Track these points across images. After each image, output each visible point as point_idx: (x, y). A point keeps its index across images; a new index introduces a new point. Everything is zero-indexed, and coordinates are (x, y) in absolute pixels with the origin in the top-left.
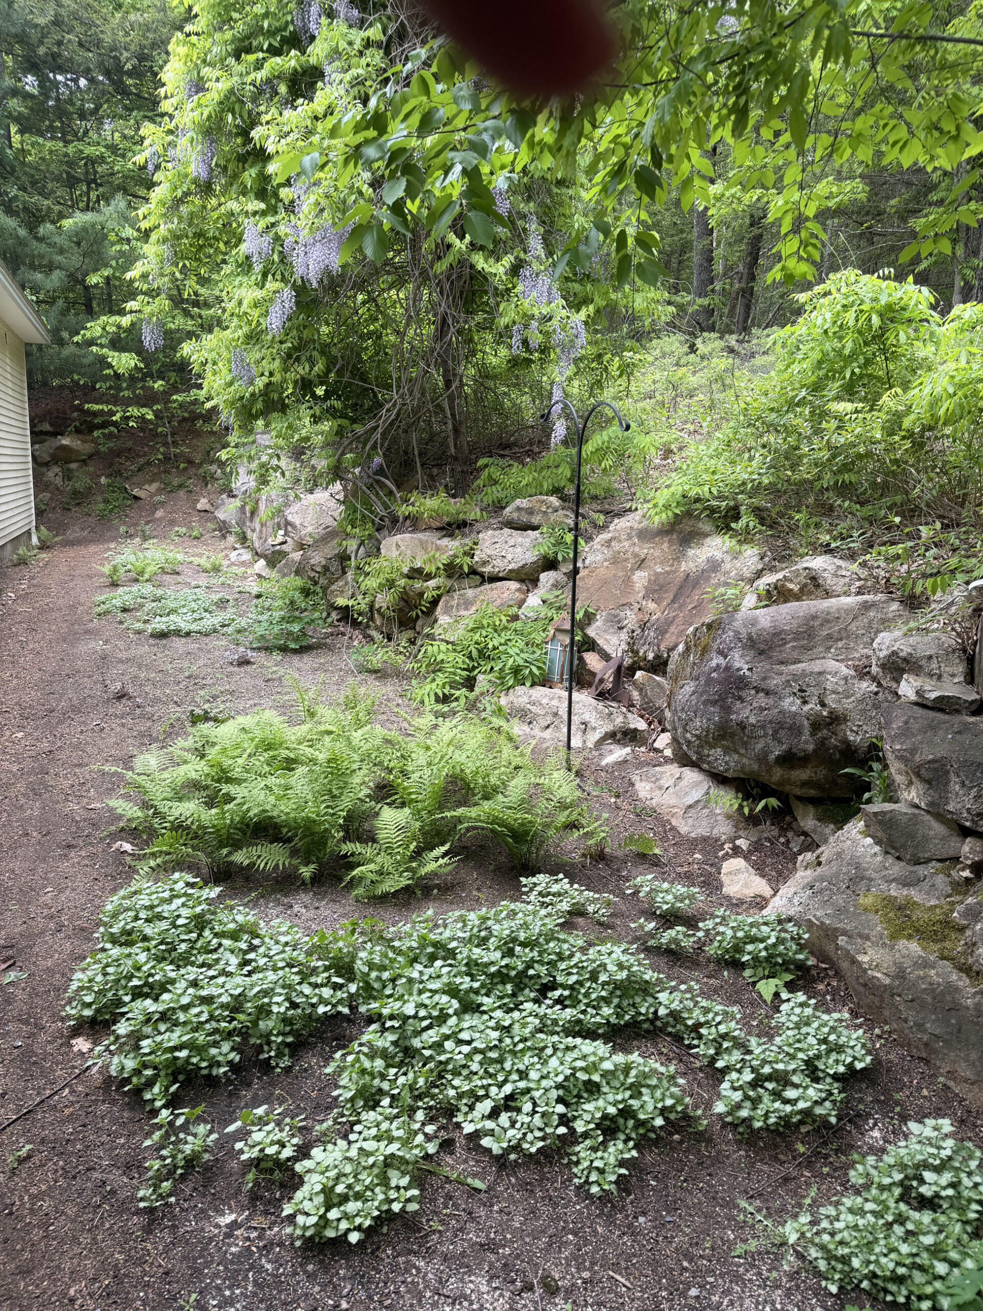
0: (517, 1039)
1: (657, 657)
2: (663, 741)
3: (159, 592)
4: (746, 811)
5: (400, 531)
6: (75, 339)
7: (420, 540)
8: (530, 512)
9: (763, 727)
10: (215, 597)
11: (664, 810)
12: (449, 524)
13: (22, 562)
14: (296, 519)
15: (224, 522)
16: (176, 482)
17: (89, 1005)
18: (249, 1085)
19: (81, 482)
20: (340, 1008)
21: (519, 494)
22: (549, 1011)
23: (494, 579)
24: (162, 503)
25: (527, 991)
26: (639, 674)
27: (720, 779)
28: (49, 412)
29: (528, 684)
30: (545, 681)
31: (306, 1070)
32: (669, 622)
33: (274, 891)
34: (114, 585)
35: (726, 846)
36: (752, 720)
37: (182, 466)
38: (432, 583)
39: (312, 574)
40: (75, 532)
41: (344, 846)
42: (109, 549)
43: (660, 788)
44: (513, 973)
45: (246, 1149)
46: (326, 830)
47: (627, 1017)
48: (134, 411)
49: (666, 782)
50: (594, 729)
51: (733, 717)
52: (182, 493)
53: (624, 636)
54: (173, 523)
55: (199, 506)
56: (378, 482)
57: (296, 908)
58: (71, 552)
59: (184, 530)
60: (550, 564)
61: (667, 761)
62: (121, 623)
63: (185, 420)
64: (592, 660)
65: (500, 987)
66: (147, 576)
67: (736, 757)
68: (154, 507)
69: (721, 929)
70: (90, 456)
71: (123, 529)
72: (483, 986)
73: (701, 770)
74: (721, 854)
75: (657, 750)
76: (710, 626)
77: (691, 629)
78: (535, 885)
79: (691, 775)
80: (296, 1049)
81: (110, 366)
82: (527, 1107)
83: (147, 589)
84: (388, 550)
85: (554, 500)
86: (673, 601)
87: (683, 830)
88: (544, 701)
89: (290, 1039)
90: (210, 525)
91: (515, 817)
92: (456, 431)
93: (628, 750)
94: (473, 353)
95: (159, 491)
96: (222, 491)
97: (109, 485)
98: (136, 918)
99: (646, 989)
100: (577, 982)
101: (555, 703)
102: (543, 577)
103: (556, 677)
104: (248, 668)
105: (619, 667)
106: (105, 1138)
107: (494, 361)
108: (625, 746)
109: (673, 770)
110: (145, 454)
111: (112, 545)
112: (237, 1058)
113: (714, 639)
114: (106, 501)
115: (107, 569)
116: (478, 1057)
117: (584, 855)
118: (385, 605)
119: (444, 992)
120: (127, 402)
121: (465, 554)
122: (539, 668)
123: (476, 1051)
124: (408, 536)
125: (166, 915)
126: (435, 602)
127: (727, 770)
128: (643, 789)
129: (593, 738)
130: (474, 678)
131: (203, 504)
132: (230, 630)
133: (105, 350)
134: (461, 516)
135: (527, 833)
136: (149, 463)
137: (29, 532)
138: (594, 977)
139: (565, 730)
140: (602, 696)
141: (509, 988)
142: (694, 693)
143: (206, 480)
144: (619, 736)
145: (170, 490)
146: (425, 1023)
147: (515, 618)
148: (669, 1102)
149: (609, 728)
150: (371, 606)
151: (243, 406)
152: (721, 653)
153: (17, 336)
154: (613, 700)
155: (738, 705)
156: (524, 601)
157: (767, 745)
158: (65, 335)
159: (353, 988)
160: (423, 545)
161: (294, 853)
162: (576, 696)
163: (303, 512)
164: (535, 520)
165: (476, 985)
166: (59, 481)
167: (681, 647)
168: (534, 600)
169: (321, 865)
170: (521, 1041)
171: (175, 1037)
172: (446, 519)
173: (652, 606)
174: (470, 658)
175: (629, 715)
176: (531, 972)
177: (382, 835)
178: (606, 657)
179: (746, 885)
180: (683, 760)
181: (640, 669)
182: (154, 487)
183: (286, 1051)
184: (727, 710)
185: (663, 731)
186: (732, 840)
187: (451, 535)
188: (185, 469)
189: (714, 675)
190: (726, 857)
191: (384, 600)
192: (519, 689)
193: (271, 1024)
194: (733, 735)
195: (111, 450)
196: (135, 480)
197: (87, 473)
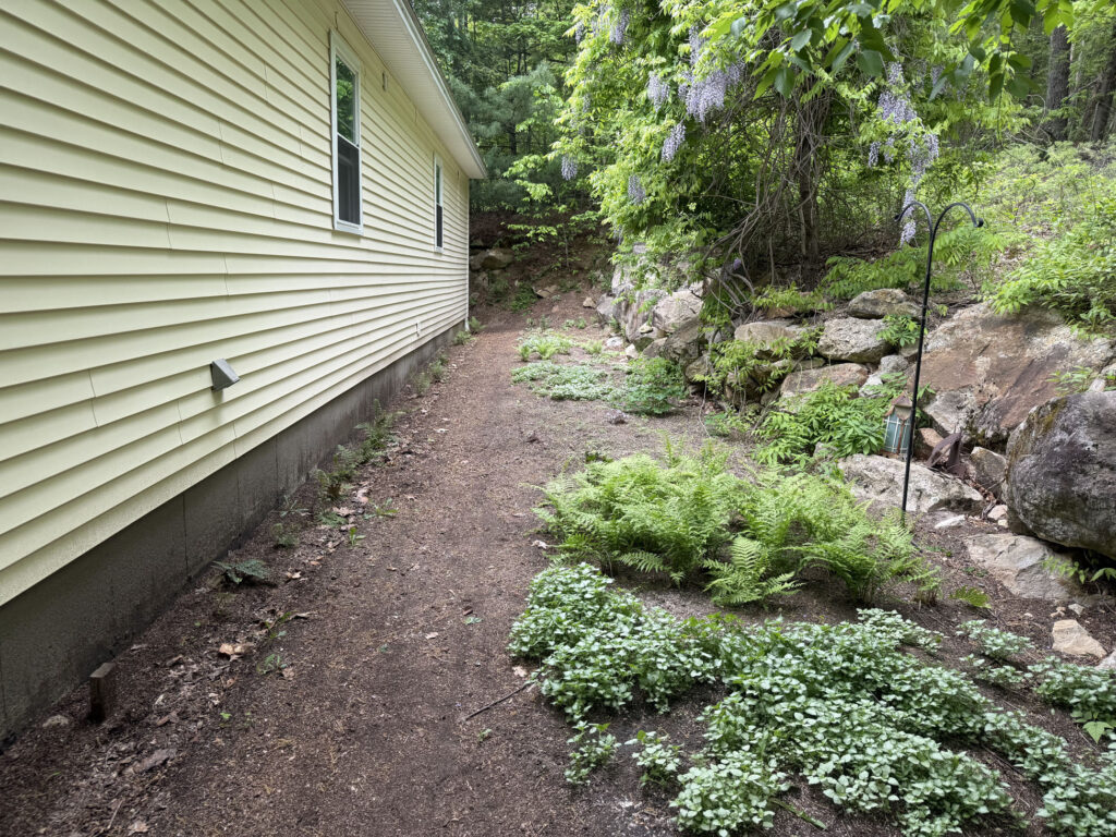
0: (855, 723)
1: (996, 435)
2: (998, 512)
3: (557, 367)
4: (1082, 578)
5: (752, 320)
6: (505, 175)
7: (770, 327)
8: (875, 302)
9: (1106, 500)
10: (598, 372)
11: (996, 572)
12: (798, 314)
13: (460, 343)
14: (662, 312)
15: (603, 316)
16: (569, 284)
17: (525, 644)
18: (639, 719)
19: (501, 285)
20: (708, 676)
21: (865, 287)
22: (883, 709)
23: (837, 361)
24: (558, 301)
25: (864, 691)
26: (976, 450)
27: (1057, 548)
28: (482, 231)
29: (866, 452)
30: (882, 451)
31: (680, 718)
32: (1011, 404)
33: (649, 589)
34: (525, 361)
35: (1059, 609)
36: (1095, 492)
37: (575, 272)
38: (778, 364)
39: (674, 356)
40: (495, 323)
41: (705, 562)
42: (519, 335)
43: (993, 552)
44: (852, 675)
45: (641, 759)
46: (692, 547)
47: (955, 728)
48: (543, 229)
49: (999, 547)
50: (929, 496)
51: (1075, 489)
52: (573, 293)
53: (963, 415)
54: (565, 316)
55: (585, 304)
56: (735, 278)
57: (668, 603)
58: (493, 337)
59: (573, 322)
60: (892, 349)
61: (1001, 530)
62: (530, 388)
63: (579, 235)
64: (929, 436)
65: (840, 683)
66: (547, 355)
67: (1075, 527)
68: (552, 304)
69: (1051, 673)
70: (509, 265)
71: (529, 320)
72: (826, 679)
73: (1037, 539)
74: (1052, 615)
75: (991, 520)
76: (1054, 405)
77: (1035, 408)
78: (870, 616)
79: (1025, 543)
80: (674, 700)
81: (528, 194)
82: (864, 775)
83: (548, 365)
84: (741, 335)
85: (899, 292)
86: (1016, 385)
87: (1015, 590)
88: (881, 468)
89: (669, 692)
90: (592, 318)
91: (856, 558)
92: (809, 234)
93: (962, 517)
94: (828, 168)
95: (556, 292)
96: (603, 291)
97: (521, 287)
98: (556, 590)
99: (974, 708)
100: (909, 691)
101: (892, 470)
102: (885, 360)
103: (893, 449)
104: (622, 427)
105: (957, 444)
106: (539, 735)
107: (844, 174)
108: (959, 513)
109: (1010, 538)
110: (548, 263)
111: (521, 332)
112: (631, 698)
113: (1059, 417)
114: (518, 299)
115: (520, 349)
116: (822, 730)
117: (915, 600)
118: (735, 382)
119: (794, 677)
120: (538, 223)
121: (811, 339)
122: (877, 439)
123: (820, 725)
124: (760, 323)
125: (576, 590)
126: (780, 380)
127: (1064, 540)
128: (976, 552)
129: (928, 504)
130: (814, 446)
131: (588, 301)
132: (609, 397)
133: (525, 182)
134: (810, 307)
135: (865, 573)
136: (550, 270)
137: (464, 321)
138: (925, 690)
139: (901, 495)
140: (937, 467)
141: (848, 686)
142: (1034, 466)
143: (591, 283)
144: (953, 504)
145: (564, 290)
146: (778, 697)
147: (855, 395)
148: (993, 797)
149: (943, 496)
150: (723, 382)
151: (632, 221)
152: (1065, 429)
153: (465, 174)
154: (949, 472)
155: (1081, 477)
156: (864, 381)
157: (1109, 517)
158: (498, 171)
159: (718, 663)
160: (772, 331)
161: (665, 563)
162: (913, 466)
163: (668, 306)
164: (879, 310)
165: (820, 678)
166: (485, 284)
167: (1022, 426)
168: (874, 380)
169: (687, 573)
170: (859, 725)
171: (588, 673)
172: (795, 309)
173: (993, 388)
174: (811, 427)
175: (965, 487)
176: (868, 677)
177: (736, 558)
178: (943, 433)
179: (1078, 643)
180: (1018, 528)
181: (978, 445)
182: (552, 289)
183: (666, 701)
184: (1069, 482)
185: (998, 503)
186: (1066, 604)
187: (799, 323)
188: (577, 274)
189: (1057, 449)
190: (1059, 617)
191: (734, 378)
192: (858, 457)
193: (656, 677)
194: (1073, 506)
195: (523, 260)
196: (539, 283)
197: (506, 278)
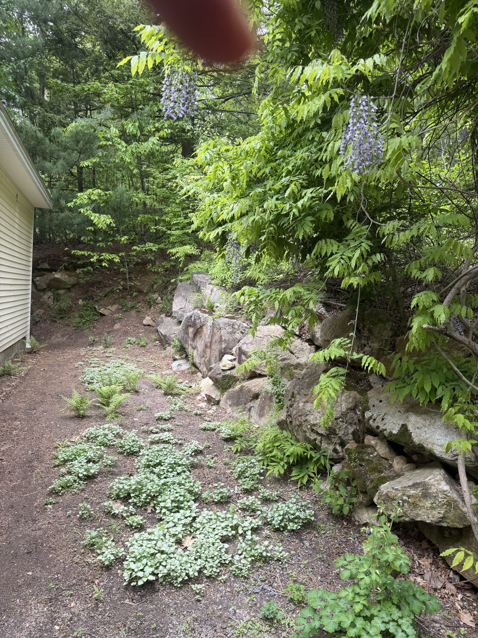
6: (69, 205)
15: (165, 336)
16: (130, 304)
19: (65, 303)
24: (119, 319)
28: (49, 256)
34: (81, 416)
37: (135, 294)
40: (57, 338)
42: (80, 357)
48: (106, 256)
52: (133, 313)
54: (126, 333)
55: (145, 322)
59: (133, 339)
63: (137, 264)
68: (114, 322)
70: (73, 286)
71: (91, 338)
81: (92, 223)
90: (154, 337)
95: (118, 311)
96: (161, 312)
97: (84, 306)
110: (110, 286)
111: (82, 351)
114: (81, 316)
120: (101, 250)
131: (147, 320)
133: (90, 212)
136: (112, 292)
137: (24, 338)
143: (150, 304)
145: (125, 310)
153: (27, 200)
158: (63, 202)
163: (258, 343)
166: (50, 302)
182: (114, 308)
188: (136, 296)
195: (87, 282)
196: (102, 302)
197: (70, 297)
